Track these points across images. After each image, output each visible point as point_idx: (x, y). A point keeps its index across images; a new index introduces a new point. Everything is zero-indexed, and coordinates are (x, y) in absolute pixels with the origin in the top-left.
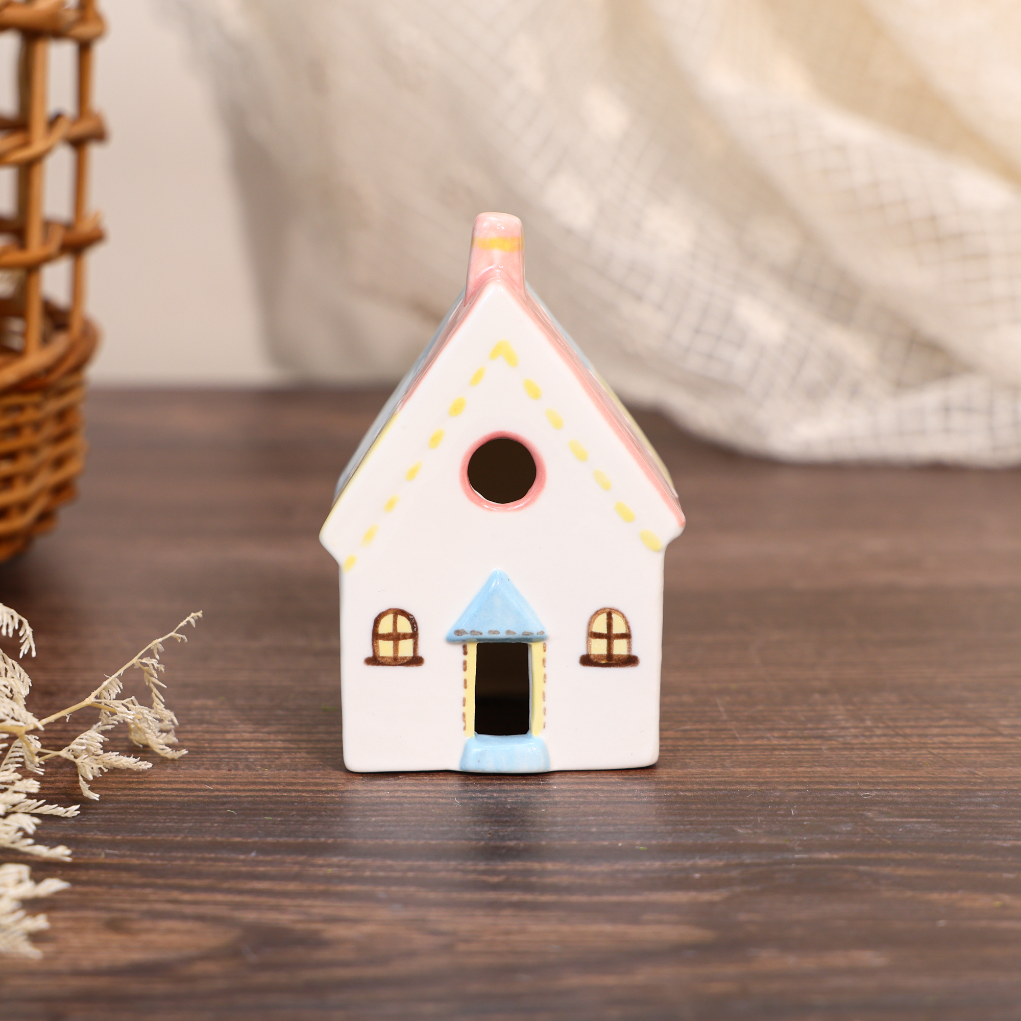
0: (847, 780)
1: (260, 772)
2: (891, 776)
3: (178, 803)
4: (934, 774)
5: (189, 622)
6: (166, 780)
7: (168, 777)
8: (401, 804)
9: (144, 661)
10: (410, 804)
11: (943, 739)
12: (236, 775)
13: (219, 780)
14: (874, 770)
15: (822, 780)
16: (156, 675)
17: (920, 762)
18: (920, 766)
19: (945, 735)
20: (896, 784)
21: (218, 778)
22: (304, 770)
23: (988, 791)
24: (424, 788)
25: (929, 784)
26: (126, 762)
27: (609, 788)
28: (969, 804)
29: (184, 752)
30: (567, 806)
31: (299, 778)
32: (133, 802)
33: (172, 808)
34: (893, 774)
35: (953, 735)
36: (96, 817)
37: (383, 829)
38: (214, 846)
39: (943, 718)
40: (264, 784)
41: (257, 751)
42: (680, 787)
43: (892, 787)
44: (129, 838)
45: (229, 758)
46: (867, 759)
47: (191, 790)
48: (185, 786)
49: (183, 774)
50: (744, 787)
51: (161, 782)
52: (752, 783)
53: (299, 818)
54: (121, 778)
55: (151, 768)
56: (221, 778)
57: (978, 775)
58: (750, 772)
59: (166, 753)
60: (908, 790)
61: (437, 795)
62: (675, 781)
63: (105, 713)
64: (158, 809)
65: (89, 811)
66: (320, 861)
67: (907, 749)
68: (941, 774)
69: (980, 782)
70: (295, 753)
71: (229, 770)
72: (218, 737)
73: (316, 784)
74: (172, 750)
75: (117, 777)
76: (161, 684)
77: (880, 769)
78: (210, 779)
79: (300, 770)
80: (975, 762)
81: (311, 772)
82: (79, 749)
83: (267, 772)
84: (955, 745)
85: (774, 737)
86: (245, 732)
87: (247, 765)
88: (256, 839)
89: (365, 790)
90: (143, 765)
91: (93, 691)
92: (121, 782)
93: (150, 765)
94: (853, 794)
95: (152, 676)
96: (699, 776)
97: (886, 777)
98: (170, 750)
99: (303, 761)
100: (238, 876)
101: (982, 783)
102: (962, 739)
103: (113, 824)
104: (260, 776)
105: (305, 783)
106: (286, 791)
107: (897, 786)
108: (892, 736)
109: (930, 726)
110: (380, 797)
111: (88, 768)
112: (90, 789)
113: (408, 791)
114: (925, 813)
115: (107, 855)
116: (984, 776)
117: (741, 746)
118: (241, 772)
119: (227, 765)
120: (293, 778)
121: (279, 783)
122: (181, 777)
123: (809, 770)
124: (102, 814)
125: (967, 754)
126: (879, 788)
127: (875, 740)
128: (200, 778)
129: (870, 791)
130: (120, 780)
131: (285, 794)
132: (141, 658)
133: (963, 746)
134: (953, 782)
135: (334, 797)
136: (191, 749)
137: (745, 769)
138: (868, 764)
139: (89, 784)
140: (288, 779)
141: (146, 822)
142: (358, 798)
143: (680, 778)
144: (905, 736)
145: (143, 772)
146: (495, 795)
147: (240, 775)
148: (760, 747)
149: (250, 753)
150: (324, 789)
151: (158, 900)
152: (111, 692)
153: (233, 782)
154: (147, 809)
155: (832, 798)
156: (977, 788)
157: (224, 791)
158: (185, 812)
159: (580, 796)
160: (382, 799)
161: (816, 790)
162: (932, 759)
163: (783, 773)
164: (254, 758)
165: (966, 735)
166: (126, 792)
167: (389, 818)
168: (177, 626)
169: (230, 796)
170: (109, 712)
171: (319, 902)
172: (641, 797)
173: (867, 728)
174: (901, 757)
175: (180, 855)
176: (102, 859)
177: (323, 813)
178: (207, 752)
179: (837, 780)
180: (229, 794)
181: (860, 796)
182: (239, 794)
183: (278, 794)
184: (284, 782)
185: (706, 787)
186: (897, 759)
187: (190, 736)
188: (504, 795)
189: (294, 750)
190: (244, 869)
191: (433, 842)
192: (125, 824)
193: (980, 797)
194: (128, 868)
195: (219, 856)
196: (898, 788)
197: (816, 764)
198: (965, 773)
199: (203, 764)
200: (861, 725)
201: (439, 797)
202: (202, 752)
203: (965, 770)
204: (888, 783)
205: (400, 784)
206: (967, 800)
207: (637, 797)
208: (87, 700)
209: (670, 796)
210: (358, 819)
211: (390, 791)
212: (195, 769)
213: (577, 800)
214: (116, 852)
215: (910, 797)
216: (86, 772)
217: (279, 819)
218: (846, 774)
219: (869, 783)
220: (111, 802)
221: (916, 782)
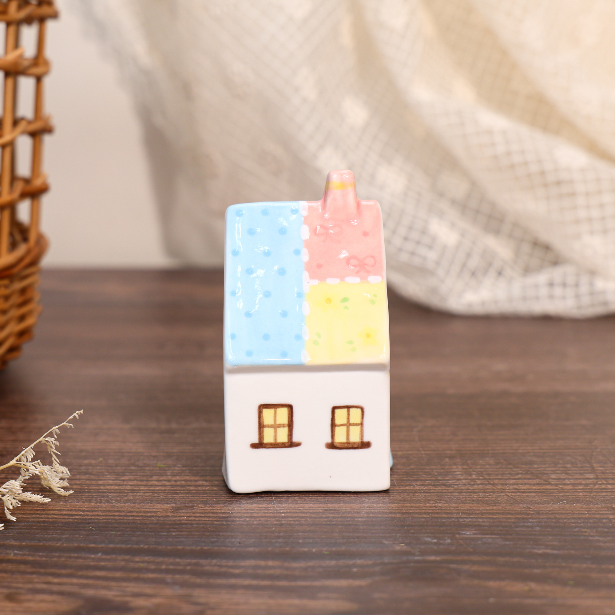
0: (454, 511)
1: (114, 504)
2: (481, 509)
3: (63, 522)
4: (505, 508)
5: (75, 416)
6: (58, 508)
7: (60, 507)
8: (191, 524)
9: (47, 439)
10: (197, 524)
11: (515, 487)
12: (99, 506)
13: (89, 509)
14: (471, 505)
15: (440, 511)
16: (54, 447)
17: (499, 501)
18: (499, 503)
19: (518, 484)
20: (482, 514)
21: (89, 507)
22: (140, 503)
23: (535, 518)
24: (207, 515)
25: (502, 514)
26: (35, 498)
27: (314, 516)
28: (522, 527)
29: (71, 492)
30: (288, 526)
31: (136, 508)
32: (36, 522)
33: (58, 526)
34: (482, 508)
35: (522, 484)
36: (13, 531)
37: (178, 540)
38: (78, 549)
39: (518, 474)
40: (115, 511)
41: (115, 491)
42: (356, 515)
43: (480, 516)
44: (30, 544)
45: (98, 496)
46: (468, 499)
47: (72, 515)
48: (68, 513)
49: (68, 505)
50: (393, 516)
51: (55, 510)
52: (399, 513)
53: (130, 533)
54: (33, 507)
55: (50, 501)
56: (91, 508)
57: (532, 509)
58: (399, 506)
59: (61, 493)
60: (489, 518)
61: (214, 519)
62: (354, 512)
63: (24, 470)
64: (50, 526)
65: (10, 527)
66: (137, 559)
67: (493, 492)
68: (510, 508)
69: (532, 513)
70: (137, 493)
71: (96, 503)
72: (94, 482)
73: (145, 512)
74: (64, 491)
75: (30, 507)
76: (57, 452)
77: (475, 505)
78: (84, 509)
79: (137, 503)
80: (531, 501)
81: (143, 504)
82: (4, 491)
83: (118, 504)
84: (522, 490)
85: (417, 485)
86: (110, 480)
87: (107, 500)
88: (103, 545)
89: (172, 516)
90: (45, 500)
91: (15, 457)
92: (32, 510)
93: (49, 500)
94: (456, 520)
95: (52, 448)
96: (369, 509)
97: (478, 510)
98: (64, 490)
99: (140, 498)
100: (88, 568)
101: (533, 514)
102: (527, 487)
103: (22, 535)
104: (114, 507)
105: (139, 511)
106: (126, 516)
107: (482, 515)
108: (486, 485)
109: (510, 479)
110: (180, 520)
111: (10, 502)
112: (11, 514)
113: (197, 517)
114: (496, 532)
115: (15, 554)
116: (535, 509)
117: (397, 490)
118: (103, 504)
119: (95, 500)
120: (132, 508)
121: (123, 511)
122: (67, 507)
123: (434, 505)
124: (17, 529)
125: (528, 496)
126: (472, 517)
127: (476, 487)
128: (78, 507)
129: (467, 518)
130: (32, 508)
131: (126, 518)
132: (45, 437)
133: (527, 491)
134: (516, 514)
135: (153, 520)
136: (77, 490)
137: (396, 505)
138: (468, 501)
139: (10, 511)
140: (129, 509)
141: (41, 535)
142: (168, 520)
143: (357, 509)
144: (494, 485)
145: (46, 504)
146: (248, 519)
147: (102, 506)
148: (408, 491)
149: (110, 492)
150: (149, 515)
151: (38, 582)
152: (28, 457)
153: (97, 511)
154: (44, 526)
155: (444, 522)
156: (530, 517)
157: (91, 516)
158: (66, 528)
159: (297, 521)
160: (181, 521)
161: (435, 517)
162: (506, 499)
163: (418, 507)
164: (112, 496)
165: (530, 484)
166: (34, 516)
167: (183, 533)
168: (68, 419)
169: (93, 519)
170: (26, 469)
171: (132, 584)
172: (332, 521)
173: (473, 480)
174: (489, 498)
175: (57, 554)
176: (11, 556)
177: (145, 530)
178: (85, 492)
179: (448, 511)
180: (93, 517)
181: (460, 521)
182: (99, 518)
183: (121, 518)
184: (127, 511)
185: (371, 515)
186: (487, 499)
187: (78, 482)
188: (253, 519)
189: (136, 491)
190: (92, 563)
191: (206, 548)
192: (29, 535)
193: (530, 522)
194: (25, 562)
195: (80, 555)
196: (483, 516)
197: (438, 502)
198: (524, 508)
199: (82, 499)
200: (470, 478)
201: (214, 521)
202: (83, 492)
203: (525, 506)
204: (478, 514)
205: (194, 512)
206: (522, 524)
207: (329, 521)
208: (11, 462)
209: (349, 521)
210: (165, 533)
211: (187, 517)
212: (76, 502)
213: (295, 523)
214: (20, 552)
215: (489, 522)
216: (8, 505)
217: (119, 533)
218: (454, 508)
219: (467, 513)
220: (24, 522)
221: (495, 513)
